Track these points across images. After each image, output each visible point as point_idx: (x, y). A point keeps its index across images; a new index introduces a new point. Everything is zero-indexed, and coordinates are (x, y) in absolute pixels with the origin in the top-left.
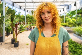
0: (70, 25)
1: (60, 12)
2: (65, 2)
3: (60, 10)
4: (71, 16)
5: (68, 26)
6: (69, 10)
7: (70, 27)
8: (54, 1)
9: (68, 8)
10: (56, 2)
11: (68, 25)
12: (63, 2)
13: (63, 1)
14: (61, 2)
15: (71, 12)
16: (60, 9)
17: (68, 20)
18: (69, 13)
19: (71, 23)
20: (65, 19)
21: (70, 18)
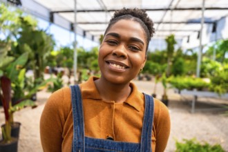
0: (218, 87)
1: (188, 41)
2: (207, 9)
3: (189, 37)
4: (219, 55)
5: (212, 91)
6: (216, 37)
7: (218, 91)
8: (170, 5)
9: (214, 30)
10: (176, 9)
11: (212, 86)
12: (199, 9)
13: (201, 6)
14: (193, 9)
15: (221, 42)
16: (187, 34)
17: (209, 66)
18: (216, 47)
19: (222, 78)
20: (202, 63)
21: (218, 60)
